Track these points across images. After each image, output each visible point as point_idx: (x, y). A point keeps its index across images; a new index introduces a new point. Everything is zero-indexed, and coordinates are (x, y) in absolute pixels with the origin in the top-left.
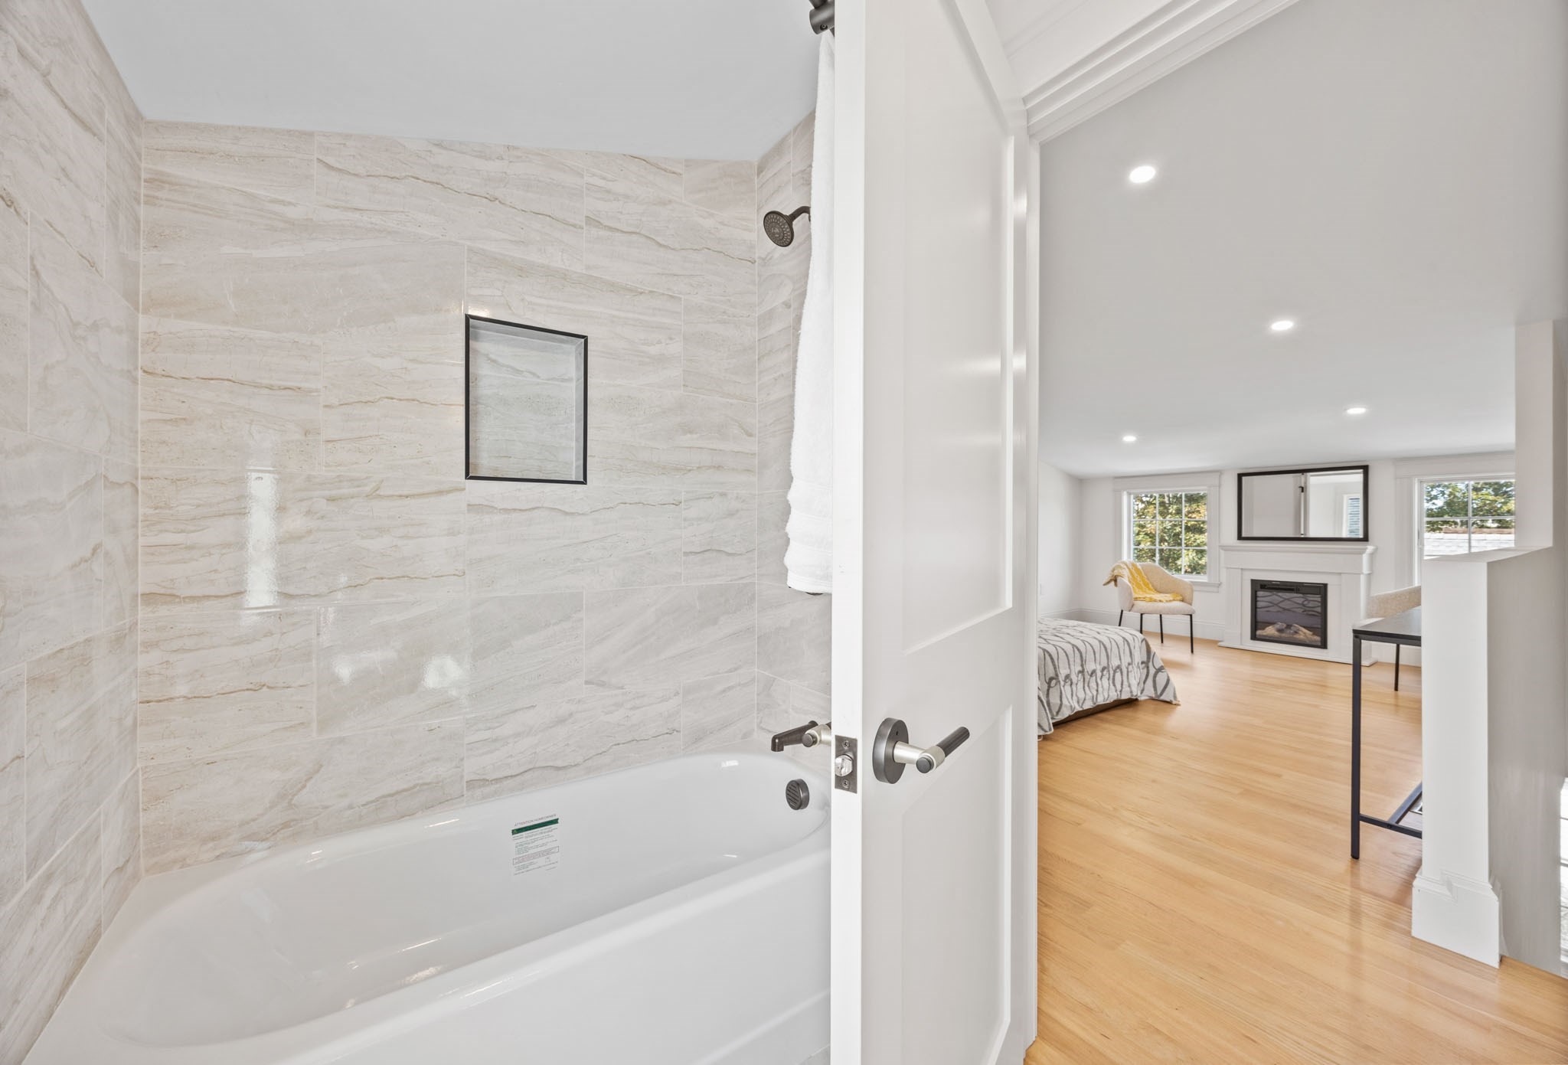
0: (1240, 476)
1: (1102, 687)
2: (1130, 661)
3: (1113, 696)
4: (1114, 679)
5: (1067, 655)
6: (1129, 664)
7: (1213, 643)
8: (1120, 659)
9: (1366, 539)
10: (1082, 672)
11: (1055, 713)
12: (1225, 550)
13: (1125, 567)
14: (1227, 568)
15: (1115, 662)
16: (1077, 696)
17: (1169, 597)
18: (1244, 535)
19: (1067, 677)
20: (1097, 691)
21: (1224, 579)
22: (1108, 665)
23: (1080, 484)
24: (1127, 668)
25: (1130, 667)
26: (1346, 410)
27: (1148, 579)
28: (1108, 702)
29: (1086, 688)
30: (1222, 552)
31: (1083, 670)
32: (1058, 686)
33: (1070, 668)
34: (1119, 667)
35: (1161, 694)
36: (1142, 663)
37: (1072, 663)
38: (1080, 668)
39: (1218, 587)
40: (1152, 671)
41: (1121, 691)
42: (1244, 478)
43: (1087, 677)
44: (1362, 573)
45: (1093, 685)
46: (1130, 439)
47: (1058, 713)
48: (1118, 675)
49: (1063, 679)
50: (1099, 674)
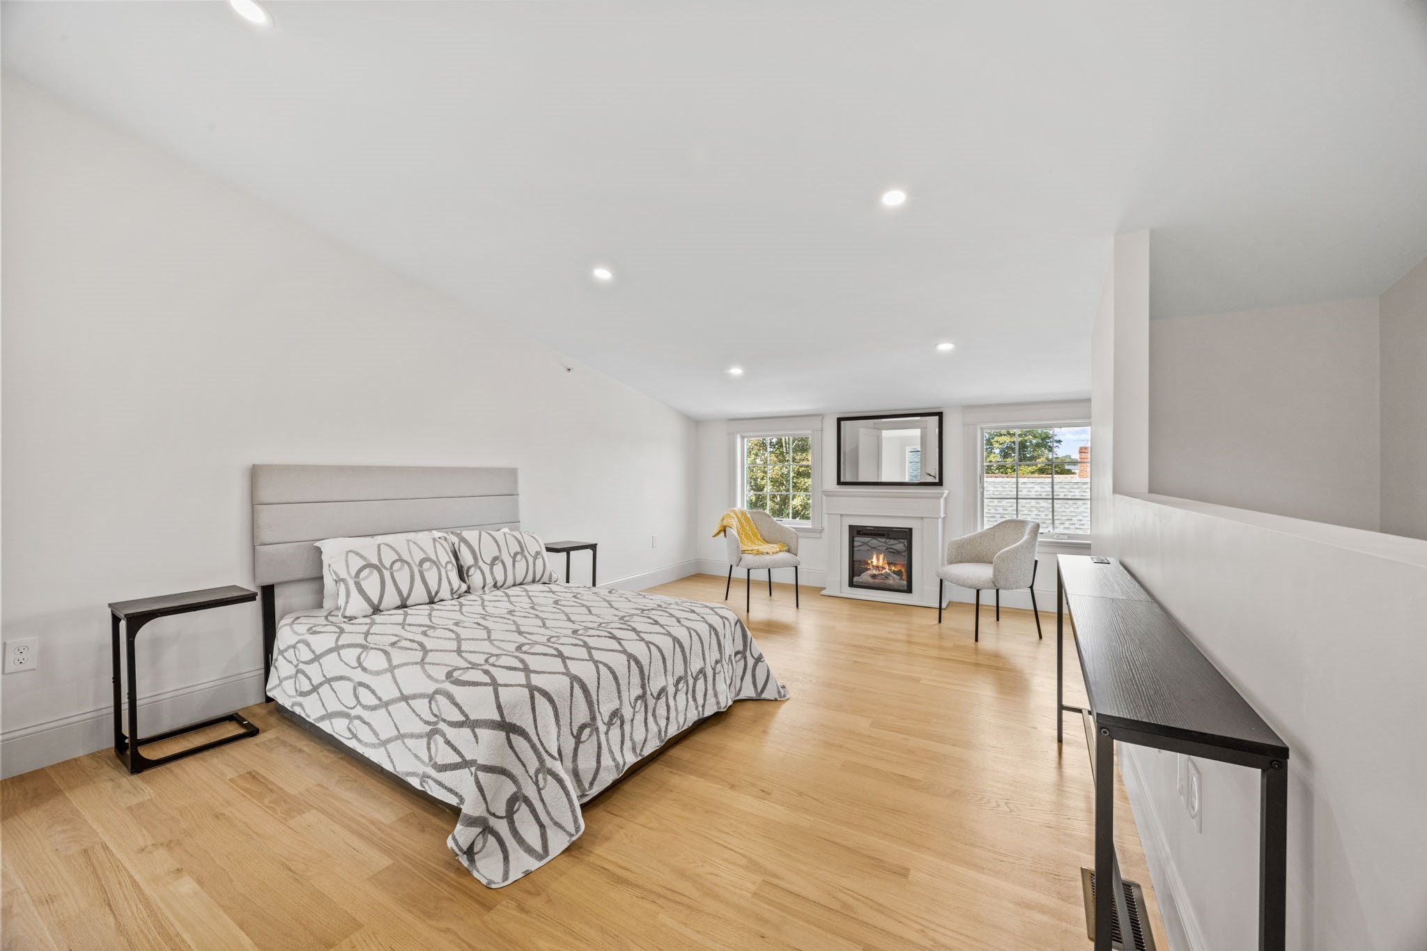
0: (839, 420)
1: (676, 710)
2: (718, 658)
3: (693, 716)
4: (694, 691)
5: (616, 678)
6: (717, 662)
7: (817, 591)
8: (704, 659)
9: (940, 483)
10: (642, 697)
11: (587, 786)
12: (827, 496)
13: (734, 516)
14: (828, 514)
15: (696, 665)
16: (632, 739)
17: (776, 547)
18: (842, 480)
19: (615, 714)
20: (668, 719)
21: (825, 525)
22: (686, 671)
23: (695, 424)
24: (714, 669)
25: (719, 666)
26: (936, 345)
27: (757, 528)
28: (685, 728)
29: (650, 719)
30: (824, 497)
31: (645, 693)
32: (594, 737)
33: (620, 697)
34: (702, 671)
35: (762, 691)
36: (736, 654)
37: (624, 688)
38: (639, 692)
39: (821, 532)
40: (751, 662)
41: (703, 706)
42: (842, 423)
43: (651, 702)
44: (940, 517)
45: (661, 711)
46: (736, 371)
47: (591, 784)
48: (700, 683)
49: (606, 719)
50: (671, 690)
